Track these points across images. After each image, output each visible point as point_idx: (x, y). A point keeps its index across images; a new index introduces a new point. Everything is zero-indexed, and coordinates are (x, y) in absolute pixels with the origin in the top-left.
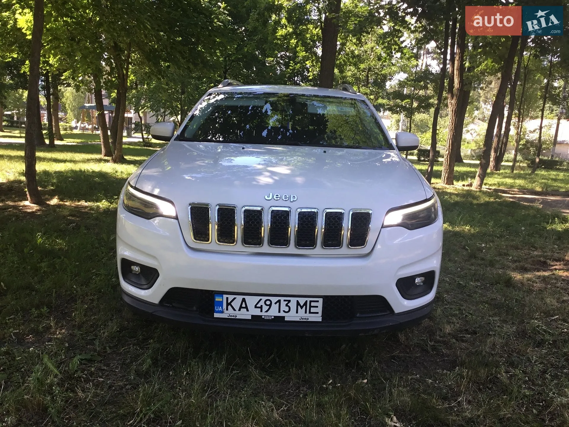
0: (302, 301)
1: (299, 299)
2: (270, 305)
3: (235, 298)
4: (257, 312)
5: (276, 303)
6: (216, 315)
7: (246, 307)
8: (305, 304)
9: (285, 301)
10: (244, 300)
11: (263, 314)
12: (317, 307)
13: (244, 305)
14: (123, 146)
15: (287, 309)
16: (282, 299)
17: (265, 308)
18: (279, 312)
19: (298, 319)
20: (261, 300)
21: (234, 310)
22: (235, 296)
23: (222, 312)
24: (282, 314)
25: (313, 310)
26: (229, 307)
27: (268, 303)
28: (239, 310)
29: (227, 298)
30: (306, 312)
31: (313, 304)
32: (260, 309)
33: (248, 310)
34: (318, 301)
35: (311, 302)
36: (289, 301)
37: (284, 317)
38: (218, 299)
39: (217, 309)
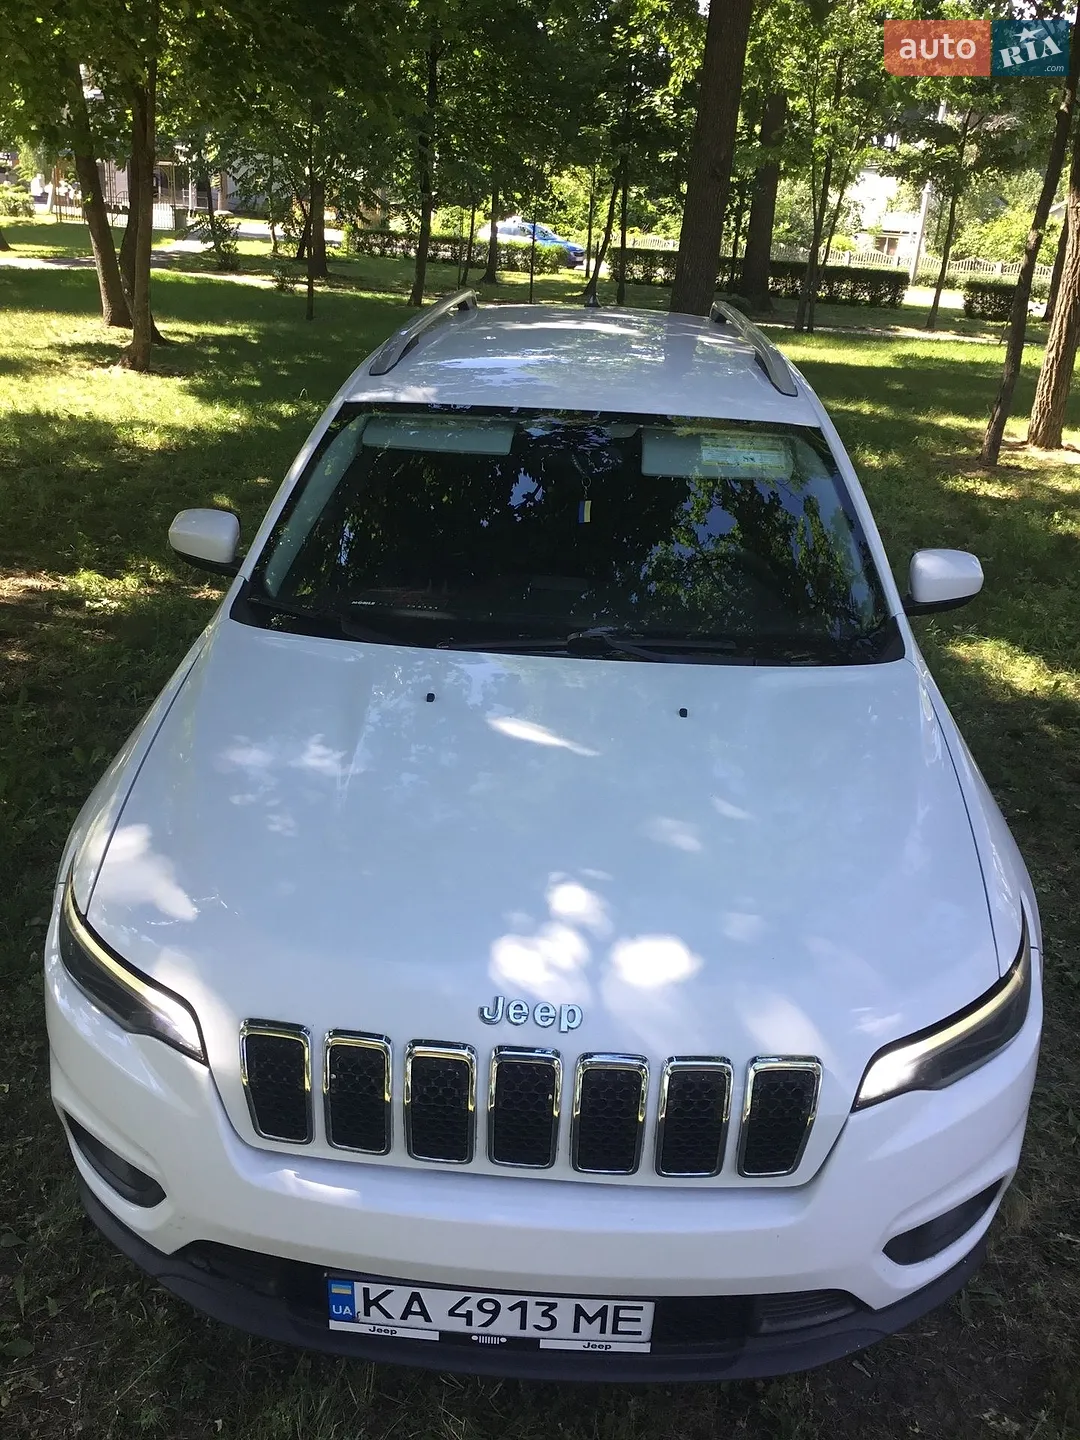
0: (591, 1307)
1: (582, 1302)
2: (495, 1313)
3: (388, 1292)
4: (458, 1325)
5: (512, 1309)
6: (334, 1325)
7: (424, 1313)
8: (603, 1312)
9: (538, 1304)
10: (415, 1297)
11: (475, 1329)
12: (638, 1320)
13: (416, 1308)
14: (154, 272)
15: (546, 1323)
16: (531, 1301)
17: (479, 1318)
18: (523, 1326)
19: (579, 1346)
20: (466, 1299)
21: (389, 1316)
22: (390, 1288)
23: (353, 1319)
24: (530, 1332)
25: (622, 1326)
26: (373, 1309)
27: (489, 1306)
28: (404, 1317)
29: (366, 1291)
30: (603, 1330)
31: (623, 1314)
32: (465, 1319)
33: (428, 1319)
34: (641, 1308)
35: (617, 1309)
36: (553, 1306)
37: (537, 1341)
38: (337, 1289)
39: (337, 1310)
